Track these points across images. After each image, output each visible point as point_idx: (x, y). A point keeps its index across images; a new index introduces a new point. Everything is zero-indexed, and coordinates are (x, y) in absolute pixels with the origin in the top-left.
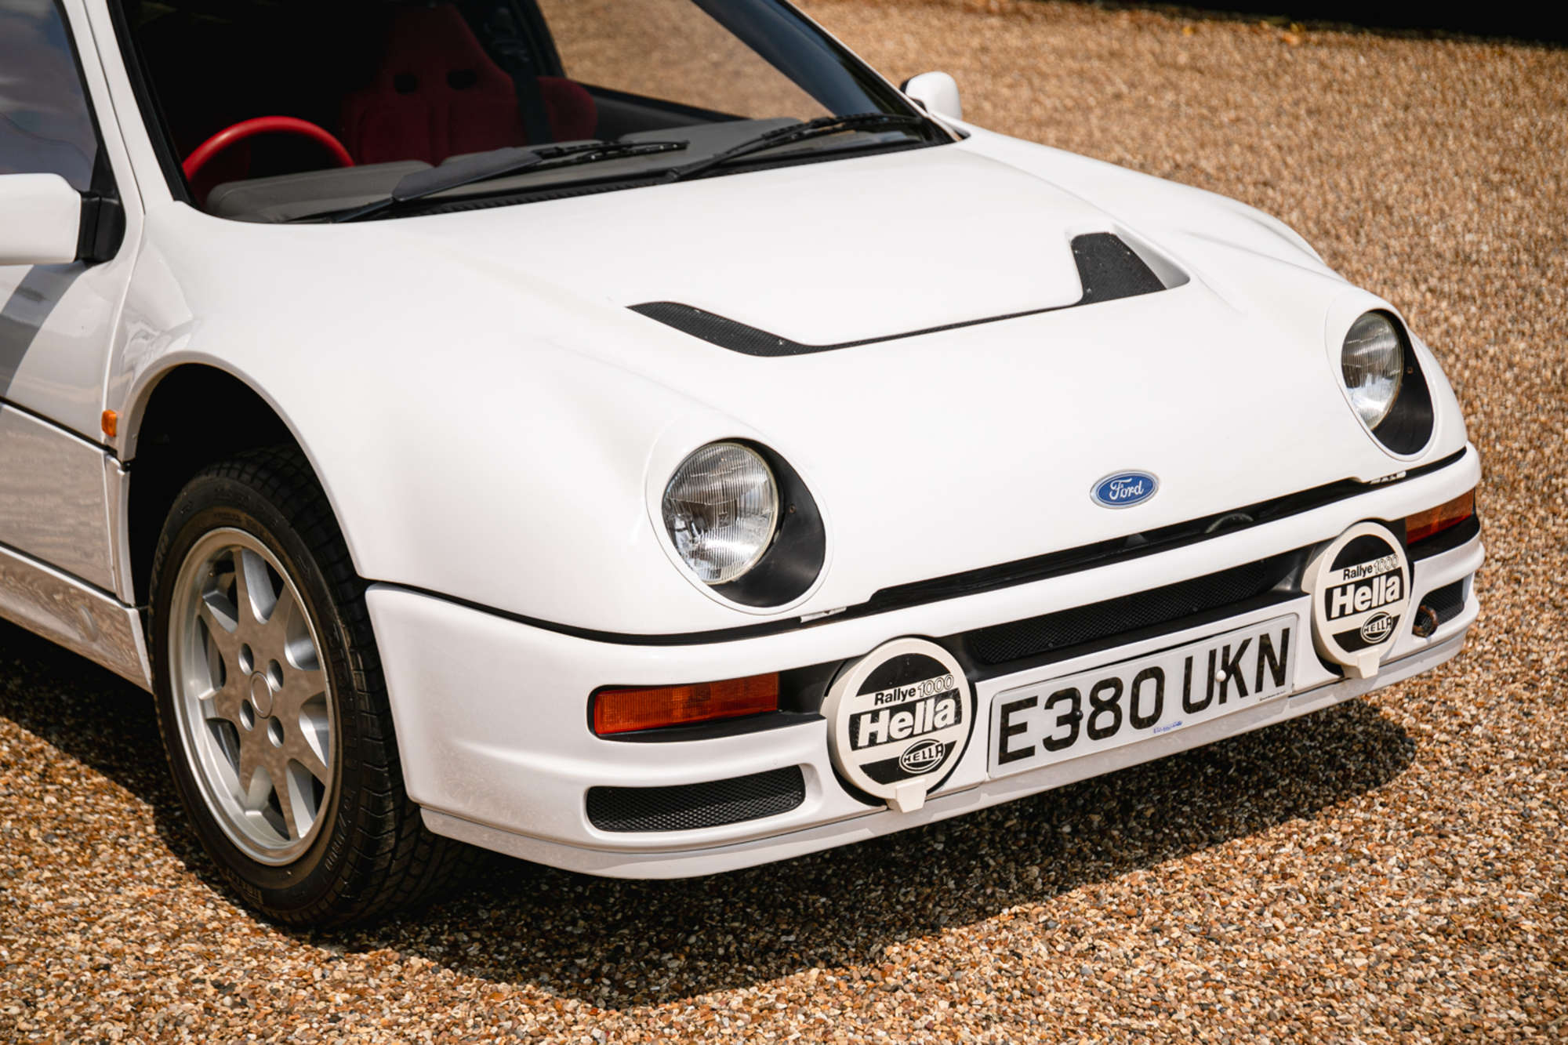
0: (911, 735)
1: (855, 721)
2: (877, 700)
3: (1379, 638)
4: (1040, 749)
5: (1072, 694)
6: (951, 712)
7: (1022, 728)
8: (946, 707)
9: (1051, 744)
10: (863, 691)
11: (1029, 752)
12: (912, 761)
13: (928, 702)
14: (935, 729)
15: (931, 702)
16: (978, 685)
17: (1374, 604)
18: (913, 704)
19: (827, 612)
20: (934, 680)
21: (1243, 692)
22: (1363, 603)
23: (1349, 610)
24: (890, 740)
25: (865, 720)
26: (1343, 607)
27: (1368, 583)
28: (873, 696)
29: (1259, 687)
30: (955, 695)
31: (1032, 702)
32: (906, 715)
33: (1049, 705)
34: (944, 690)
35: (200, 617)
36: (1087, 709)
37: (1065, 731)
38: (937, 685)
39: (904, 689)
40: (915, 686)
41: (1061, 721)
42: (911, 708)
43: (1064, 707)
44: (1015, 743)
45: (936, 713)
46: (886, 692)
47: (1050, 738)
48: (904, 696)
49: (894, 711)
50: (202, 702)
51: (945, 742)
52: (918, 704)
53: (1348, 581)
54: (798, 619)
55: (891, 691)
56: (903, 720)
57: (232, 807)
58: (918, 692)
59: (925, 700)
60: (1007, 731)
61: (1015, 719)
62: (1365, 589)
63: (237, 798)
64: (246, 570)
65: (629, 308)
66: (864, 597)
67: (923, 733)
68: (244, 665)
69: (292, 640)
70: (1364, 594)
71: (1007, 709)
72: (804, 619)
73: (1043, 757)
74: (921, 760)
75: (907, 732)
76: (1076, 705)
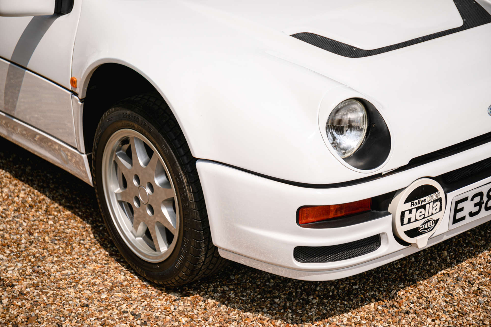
0: (424, 218)
1: (403, 214)
2: (412, 205)
4: (468, 217)
5: (481, 194)
6: (438, 207)
7: (462, 209)
8: (437, 205)
9: (472, 214)
10: (406, 202)
11: (463, 218)
12: (423, 228)
13: (430, 204)
14: (432, 214)
15: (431, 204)
16: (448, 194)
18: (425, 205)
19: (392, 170)
20: (433, 195)
24: (416, 220)
25: (407, 213)
28: (410, 203)
30: (440, 200)
31: (466, 199)
32: (422, 210)
33: (472, 200)
34: (436, 198)
35: (115, 161)
36: (485, 199)
37: (477, 208)
38: (434, 196)
39: (422, 199)
40: (426, 198)
41: (476, 205)
42: (424, 207)
43: (477, 199)
44: (459, 215)
45: (433, 208)
46: (415, 201)
47: (471, 212)
48: (422, 202)
49: (418, 208)
50: (116, 194)
51: (435, 219)
52: (427, 205)
54: (381, 173)
55: (417, 201)
56: (421, 212)
57: (130, 236)
58: (427, 200)
59: (429, 203)
60: (457, 211)
61: (460, 206)
63: (132, 232)
64: (136, 145)
65: (291, 36)
66: (406, 163)
67: (428, 216)
68: (135, 183)
69: (157, 175)
71: (458, 202)
72: (383, 173)
73: (469, 220)
74: (427, 227)
75: (422, 217)
76: (482, 199)
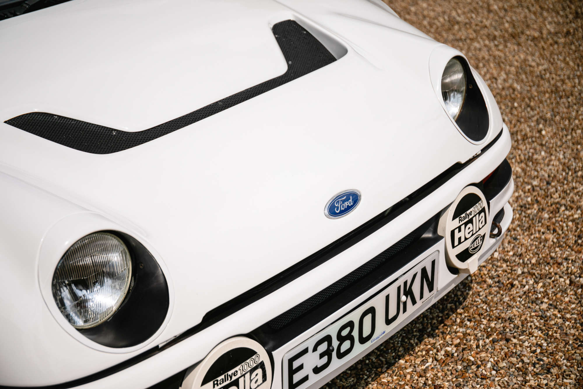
2: (214, 385)
3: (477, 249)
4: (312, 375)
5: (328, 339)
6: (260, 377)
7: (301, 367)
8: (257, 375)
9: (317, 370)
10: (205, 382)
11: (306, 378)
13: (246, 376)
15: (248, 375)
16: (274, 353)
17: (474, 232)
18: (237, 380)
19: (176, 336)
20: (248, 361)
21: (414, 302)
22: (469, 233)
23: (463, 239)
26: (460, 239)
27: (471, 221)
28: (211, 383)
29: (422, 297)
30: (262, 365)
31: (305, 351)
33: (315, 349)
34: (255, 365)
36: (335, 343)
37: (325, 359)
38: (251, 363)
39: (230, 373)
40: (237, 369)
41: (322, 356)
42: (235, 383)
43: (323, 347)
44: (297, 378)
45: (251, 381)
46: (219, 379)
47: (316, 367)
48: (231, 378)
52: (240, 380)
53: (461, 223)
54: (158, 346)
55: (223, 377)
58: (239, 372)
59: (244, 375)
60: (292, 372)
61: (296, 364)
62: (470, 225)
65: (5, 122)
66: (198, 320)
70: (469, 228)
71: (291, 361)
72: (160, 346)
73: (314, 379)
76: (330, 344)
